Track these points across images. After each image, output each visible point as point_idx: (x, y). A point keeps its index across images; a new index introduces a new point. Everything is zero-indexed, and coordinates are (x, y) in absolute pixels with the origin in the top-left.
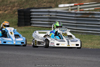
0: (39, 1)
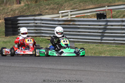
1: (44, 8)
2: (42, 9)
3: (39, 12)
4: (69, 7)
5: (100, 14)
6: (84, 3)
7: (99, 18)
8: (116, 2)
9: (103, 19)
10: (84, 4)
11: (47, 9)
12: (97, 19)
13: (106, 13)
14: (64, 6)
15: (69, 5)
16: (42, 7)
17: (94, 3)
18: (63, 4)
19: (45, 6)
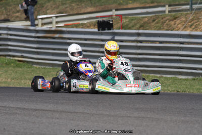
0: (8, 10)
1: (13, 10)
2: (9, 11)
3: (6, 15)
4: (54, 9)
5: (104, 22)
6: (78, 3)
7: (101, 29)
8: (130, 3)
9: (108, 30)
10: (78, 5)
11: (18, 12)
12: (99, 30)
13: (112, 21)
14: (46, 8)
15: (54, 6)
16: (11, 8)
17: (95, 3)
18: (45, 4)
19: (15, 6)
